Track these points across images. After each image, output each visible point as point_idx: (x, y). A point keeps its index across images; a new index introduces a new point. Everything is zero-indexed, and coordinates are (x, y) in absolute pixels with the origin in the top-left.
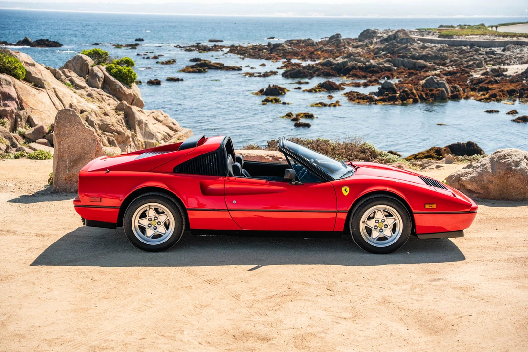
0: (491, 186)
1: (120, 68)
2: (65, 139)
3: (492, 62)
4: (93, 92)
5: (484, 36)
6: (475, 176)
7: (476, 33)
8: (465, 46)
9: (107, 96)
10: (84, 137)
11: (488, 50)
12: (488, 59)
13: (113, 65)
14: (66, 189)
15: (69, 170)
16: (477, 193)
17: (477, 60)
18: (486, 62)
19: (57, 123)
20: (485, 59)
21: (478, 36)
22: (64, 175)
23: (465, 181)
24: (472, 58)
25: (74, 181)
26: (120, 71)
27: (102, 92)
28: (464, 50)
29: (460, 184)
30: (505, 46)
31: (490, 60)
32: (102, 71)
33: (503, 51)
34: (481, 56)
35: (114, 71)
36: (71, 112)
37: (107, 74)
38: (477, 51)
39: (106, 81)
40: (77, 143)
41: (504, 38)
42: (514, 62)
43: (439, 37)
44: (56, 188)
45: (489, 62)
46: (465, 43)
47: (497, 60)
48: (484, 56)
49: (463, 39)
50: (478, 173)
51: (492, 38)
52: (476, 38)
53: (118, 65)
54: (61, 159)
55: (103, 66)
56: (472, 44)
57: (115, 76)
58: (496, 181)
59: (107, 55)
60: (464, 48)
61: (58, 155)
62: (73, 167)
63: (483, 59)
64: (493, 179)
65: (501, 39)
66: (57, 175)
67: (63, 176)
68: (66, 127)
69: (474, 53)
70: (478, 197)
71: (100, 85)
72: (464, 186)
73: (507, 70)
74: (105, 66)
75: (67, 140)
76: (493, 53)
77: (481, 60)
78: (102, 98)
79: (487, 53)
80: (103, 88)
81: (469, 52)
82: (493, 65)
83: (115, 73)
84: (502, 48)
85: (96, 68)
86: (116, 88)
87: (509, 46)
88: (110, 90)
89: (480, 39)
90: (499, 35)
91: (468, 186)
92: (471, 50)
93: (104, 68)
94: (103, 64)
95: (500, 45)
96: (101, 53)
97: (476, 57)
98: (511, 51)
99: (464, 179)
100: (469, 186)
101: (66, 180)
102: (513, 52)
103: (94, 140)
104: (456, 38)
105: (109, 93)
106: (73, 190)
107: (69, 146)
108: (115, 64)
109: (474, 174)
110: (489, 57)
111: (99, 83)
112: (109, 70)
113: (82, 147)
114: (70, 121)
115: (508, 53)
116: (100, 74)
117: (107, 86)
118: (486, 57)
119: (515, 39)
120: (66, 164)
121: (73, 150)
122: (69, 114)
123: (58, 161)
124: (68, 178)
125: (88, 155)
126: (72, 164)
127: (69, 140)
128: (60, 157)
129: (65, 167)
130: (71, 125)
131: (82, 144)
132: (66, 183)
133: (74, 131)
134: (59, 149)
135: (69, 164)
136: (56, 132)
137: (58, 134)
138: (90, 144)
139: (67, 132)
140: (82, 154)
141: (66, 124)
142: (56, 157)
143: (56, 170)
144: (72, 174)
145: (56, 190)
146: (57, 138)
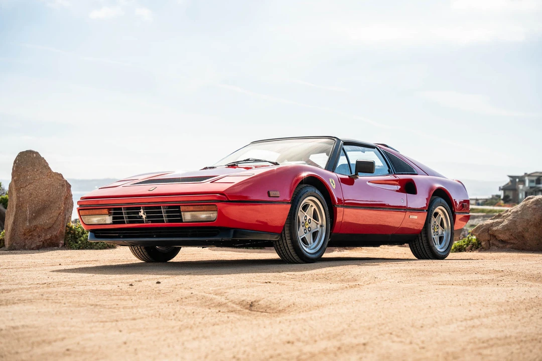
0: (526, 235)
2: (27, 186)
6: (507, 225)
10: (50, 182)
14: (25, 246)
15: (30, 222)
16: (512, 243)
19: (17, 167)
22: (23, 229)
23: (496, 230)
25: (35, 236)
29: (490, 235)
36: (35, 155)
40: (41, 190)
44: (12, 244)
50: (511, 220)
54: (20, 209)
58: (532, 229)
61: (17, 205)
62: (35, 218)
64: (528, 226)
66: (14, 229)
67: (21, 229)
68: (27, 171)
70: (512, 248)
72: (495, 236)
75: (28, 186)
91: (500, 235)
99: (495, 228)
100: (502, 237)
101: (24, 234)
103: (63, 186)
106: (33, 246)
107: (31, 194)
109: (506, 222)
113: (47, 195)
114: (33, 165)
120: (26, 215)
121: (35, 198)
122: (32, 156)
123: (16, 212)
124: (28, 232)
125: (54, 203)
126: (34, 215)
127: (30, 186)
128: (19, 207)
129: (25, 219)
130: (34, 169)
131: (47, 190)
132: (25, 239)
133: (37, 176)
134: (18, 198)
135: (31, 215)
136: (15, 178)
137: (17, 180)
138: (57, 190)
139: (28, 177)
140: (47, 202)
141: (28, 167)
142: (13, 207)
143: (14, 223)
144: (33, 227)
145: (12, 248)
146: (16, 185)
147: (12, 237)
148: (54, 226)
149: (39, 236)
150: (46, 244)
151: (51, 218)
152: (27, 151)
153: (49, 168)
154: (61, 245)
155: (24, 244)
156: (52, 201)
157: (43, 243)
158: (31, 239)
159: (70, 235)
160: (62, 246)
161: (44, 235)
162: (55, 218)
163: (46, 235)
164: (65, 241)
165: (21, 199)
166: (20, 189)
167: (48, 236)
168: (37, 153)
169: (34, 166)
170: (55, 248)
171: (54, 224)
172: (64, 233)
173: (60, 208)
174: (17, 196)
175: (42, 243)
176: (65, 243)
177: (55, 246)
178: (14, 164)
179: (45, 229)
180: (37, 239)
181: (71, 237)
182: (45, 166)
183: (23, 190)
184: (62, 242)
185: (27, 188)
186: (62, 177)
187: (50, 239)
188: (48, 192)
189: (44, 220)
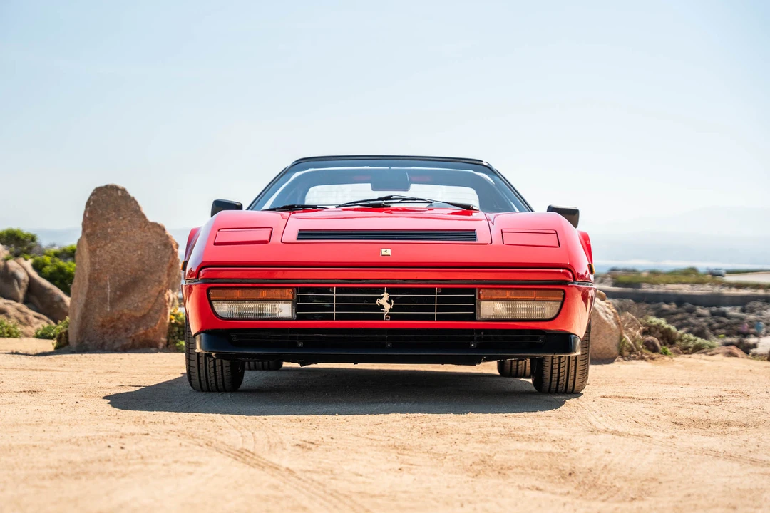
1: (61, 263)
2: (106, 244)
3: (724, 331)
4: (8, 308)
5: (700, 286)
7: (684, 280)
8: (667, 303)
9: (35, 317)
10: (145, 239)
11: (714, 309)
12: (716, 325)
13: (48, 259)
14: (103, 345)
15: (112, 306)
17: (694, 326)
18: (713, 330)
19: (91, 212)
20: (710, 325)
21: (688, 286)
22: (100, 316)
24: (685, 321)
25: (120, 329)
26: (61, 270)
27: (24, 308)
28: (665, 310)
30: (743, 302)
31: (720, 328)
32: (25, 269)
33: (743, 311)
34: (701, 320)
35: (48, 269)
36: (120, 193)
37: (35, 275)
38: (691, 311)
39: (32, 286)
40: (130, 252)
41: (741, 290)
42: (767, 332)
43: (615, 285)
44: (83, 342)
45: (718, 331)
46: (667, 298)
47: (735, 327)
48: (708, 318)
49: (661, 289)
51: (717, 289)
52: (685, 289)
53: (57, 259)
54: (96, 283)
55: (26, 260)
56: (680, 300)
57: (51, 278)
59: (33, 239)
60: (666, 306)
61: (90, 276)
62: (120, 298)
63: (705, 324)
65: (734, 292)
66: (86, 317)
67: (97, 318)
68: (108, 220)
69: (687, 314)
71: (21, 296)
73: (755, 346)
74: (30, 261)
75: (109, 245)
76: (724, 314)
77: (703, 327)
78: (26, 319)
79: (713, 314)
80: (26, 301)
81: (675, 314)
82: (728, 335)
83: (51, 274)
84: (739, 308)
85: (12, 264)
86: (53, 302)
87: (751, 304)
88: (39, 305)
89: (693, 289)
90: (731, 285)
92: (680, 309)
93: (28, 264)
94: (26, 256)
95: (734, 301)
96: (22, 237)
97: (692, 320)
98: (758, 312)
101: (103, 326)
102: (761, 314)
103: (166, 245)
104: (646, 288)
105: (37, 311)
106: (117, 345)
107: (113, 258)
108: (50, 256)
110: (718, 322)
111: (18, 290)
112: (38, 267)
113: (140, 259)
114: (117, 210)
115: (752, 317)
116: (22, 275)
117: (34, 299)
118: (711, 321)
119: (761, 292)
120: (106, 294)
121: (120, 265)
122: (115, 194)
123: (89, 288)
124: (108, 321)
125: (152, 274)
126: (118, 293)
127: (113, 245)
128: (94, 280)
129: (104, 300)
130: (119, 216)
131: (139, 252)
132: (104, 334)
133: (124, 228)
134: (93, 264)
135: (113, 294)
136: (88, 231)
137: (91, 234)
138: (157, 252)
139: (109, 230)
140: (139, 273)
141: (109, 214)
142: (84, 280)
143: (86, 306)
144: (117, 313)
145: (84, 348)
146: (90, 242)
147: (82, 331)
148: (151, 312)
149: (127, 330)
150: (137, 343)
151: (145, 299)
152: (106, 186)
153: (143, 216)
154: (161, 345)
155: (101, 342)
156: (148, 271)
157: (134, 340)
158: (112, 333)
159: (176, 329)
160: (163, 347)
161: (134, 327)
162: (152, 300)
163: (138, 327)
164: (168, 337)
165: (97, 267)
166: (95, 250)
167: (142, 331)
168: (124, 190)
169: (119, 210)
170: (153, 349)
171: (150, 310)
172: (167, 325)
173: (160, 283)
174: (91, 262)
175: (130, 341)
176: (168, 342)
177: (152, 347)
178: (86, 207)
179: (136, 318)
180: (124, 335)
181: (179, 332)
182: (137, 211)
183: (100, 251)
184: (163, 339)
185: (106, 248)
186: (164, 230)
187: (143, 334)
188: (141, 254)
189: (136, 303)
